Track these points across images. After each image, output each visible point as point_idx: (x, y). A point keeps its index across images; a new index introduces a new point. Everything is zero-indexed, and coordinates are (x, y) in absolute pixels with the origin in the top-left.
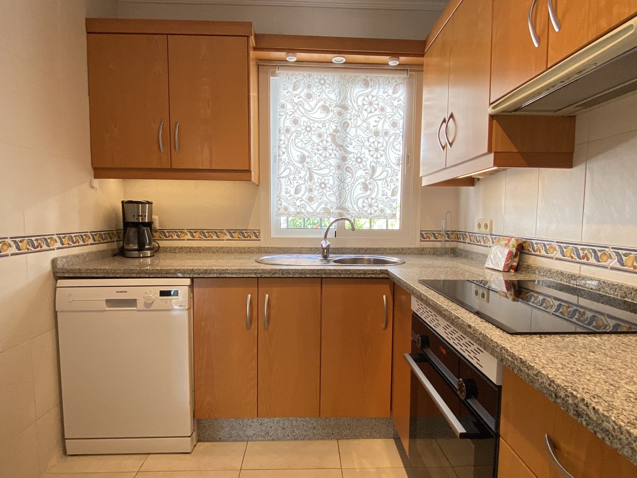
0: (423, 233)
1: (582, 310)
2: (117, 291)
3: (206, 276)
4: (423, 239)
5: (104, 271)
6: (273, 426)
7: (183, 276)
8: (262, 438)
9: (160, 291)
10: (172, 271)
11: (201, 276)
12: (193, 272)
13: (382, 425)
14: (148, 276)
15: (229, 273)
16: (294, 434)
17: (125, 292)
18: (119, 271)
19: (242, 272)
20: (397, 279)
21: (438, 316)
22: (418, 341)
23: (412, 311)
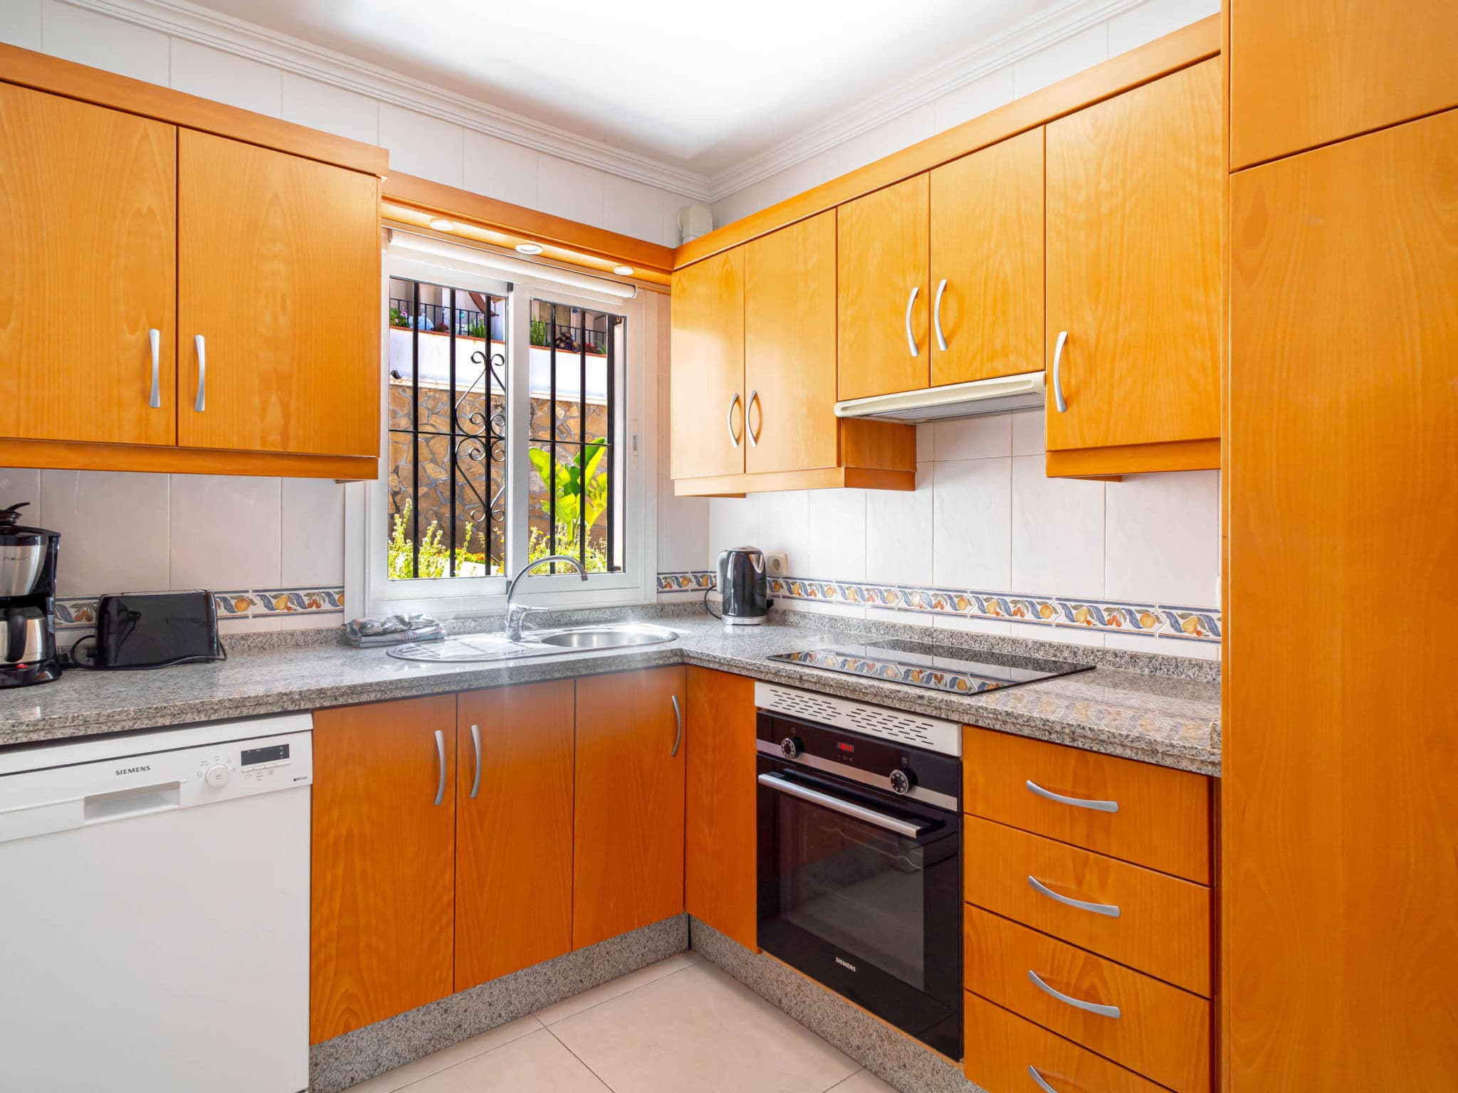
0: (661, 577)
1: (939, 674)
2: (119, 770)
3: (350, 701)
4: (660, 589)
5: (73, 721)
6: (469, 1007)
7: (297, 708)
8: (448, 1043)
9: (242, 752)
10: (270, 700)
11: (341, 701)
12: (322, 696)
13: (660, 935)
14: (203, 718)
15: (403, 688)
16: (512, 1008)
17: (143, 769)
18: (124, 716)
19: (431, 683)
20: (722, 661)
21: (835, 702)
22: (787, 749)
23: (759, 709)
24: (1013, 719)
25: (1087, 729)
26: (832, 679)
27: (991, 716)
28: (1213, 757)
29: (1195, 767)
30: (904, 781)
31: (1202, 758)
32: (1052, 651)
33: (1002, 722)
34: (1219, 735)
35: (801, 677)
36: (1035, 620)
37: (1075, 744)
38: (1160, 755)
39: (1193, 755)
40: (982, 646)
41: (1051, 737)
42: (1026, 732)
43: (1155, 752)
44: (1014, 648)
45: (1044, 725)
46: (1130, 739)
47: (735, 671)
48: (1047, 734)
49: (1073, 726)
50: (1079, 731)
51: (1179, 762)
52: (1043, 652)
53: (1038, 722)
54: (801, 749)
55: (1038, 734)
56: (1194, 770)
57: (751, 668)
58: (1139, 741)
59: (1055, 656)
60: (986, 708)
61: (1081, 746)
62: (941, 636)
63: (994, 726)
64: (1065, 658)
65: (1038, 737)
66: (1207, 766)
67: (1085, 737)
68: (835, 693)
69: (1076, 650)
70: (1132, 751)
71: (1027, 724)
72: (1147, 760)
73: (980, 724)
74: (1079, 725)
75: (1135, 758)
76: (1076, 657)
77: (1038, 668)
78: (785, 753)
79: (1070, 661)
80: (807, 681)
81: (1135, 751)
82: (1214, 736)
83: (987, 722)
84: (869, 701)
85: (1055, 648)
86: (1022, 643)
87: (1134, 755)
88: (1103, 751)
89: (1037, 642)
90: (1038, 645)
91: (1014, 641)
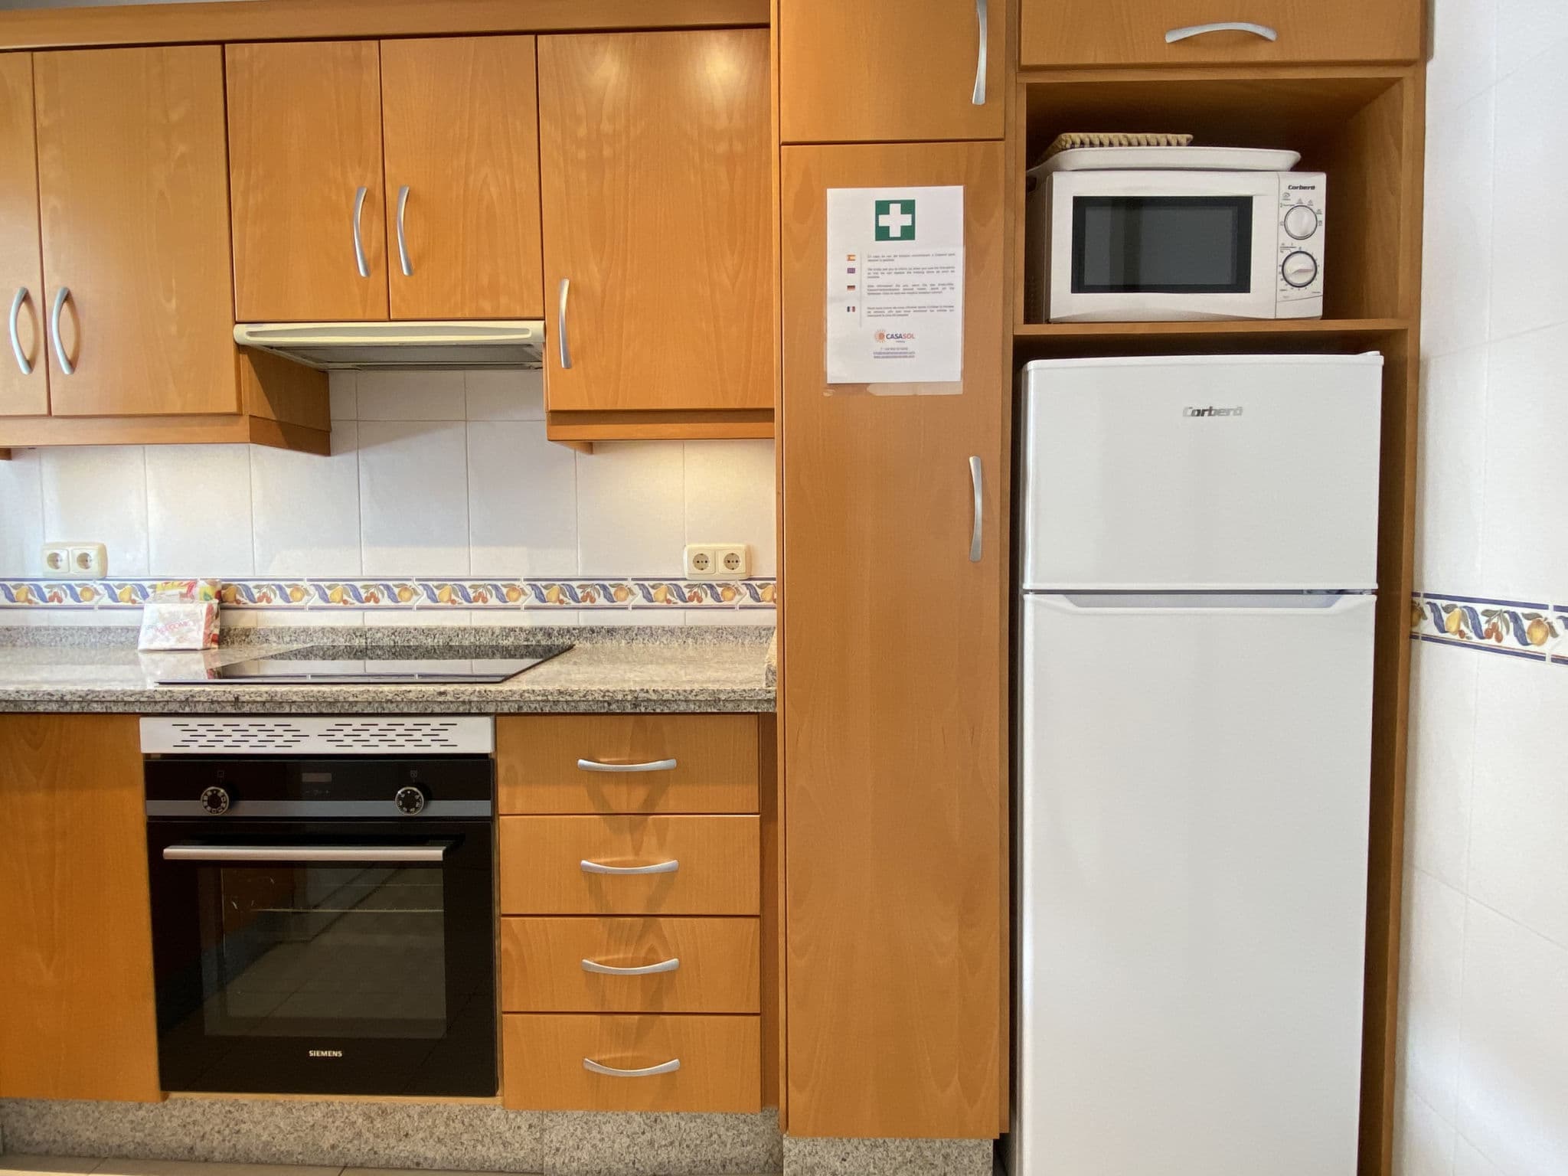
20: (68, 698)
21: (295, 722)
22: (214, 801)
23: (148, 756)
24: (567, 697)
25: (651, 692)
26: (296, 693)
27: (539, 698)
28: (768, 695)
29: (753, 707)
30: (418, 800)
31: (760, 698)
32: (523, 635)
33: (552, 704)
34: (774, 673)
35: (237, 699)
36: (501, 604)
37: (638, 711)
38: (721, 703)
39: (752, 697)
40: (436, 640)
41: (611, 707)
42: (582, 708)
43: (717, 701)
44: (478, 638)
45: (604, 696)
46: (694, 693)
47: (97, 708)
48: (606, 705)
49: (636, 691)
50: (642, 695)
51: (738, 706)
52: (513, 638)
53: (596, 695)
54: (235, 797)
55: (595, 708)
56: (751, 711)
57: (132, 699)
58: (703, 694)
59: (527, 640)
60: (533, 691)
61: (643, 710)
62: (379, 635)
63: (542, 710)
64: (539, 641)
65: (596, 711)
66: (763, 704)
67: (649, 700)
68: (300, 711)
69: (550, 631)
70: (695, 704)
71: (584, 699)
72: (709, 711)
73: (525, 710)
74: (642, 690)
75: (698, 711)
76: (551, 638)
77: (507, 656)
78: (209, 808)
79: (543, 643)
80: (248, 702)
81: (698, 704)
82: (770, 676)
83: (533, 706)
84: (360, 711)
85: (527, 632)
86: (487, 632)
87: (697, 708)
88: (666, 711)
89: (505, 628)
90: (507, 631)
91: (477, 630)
